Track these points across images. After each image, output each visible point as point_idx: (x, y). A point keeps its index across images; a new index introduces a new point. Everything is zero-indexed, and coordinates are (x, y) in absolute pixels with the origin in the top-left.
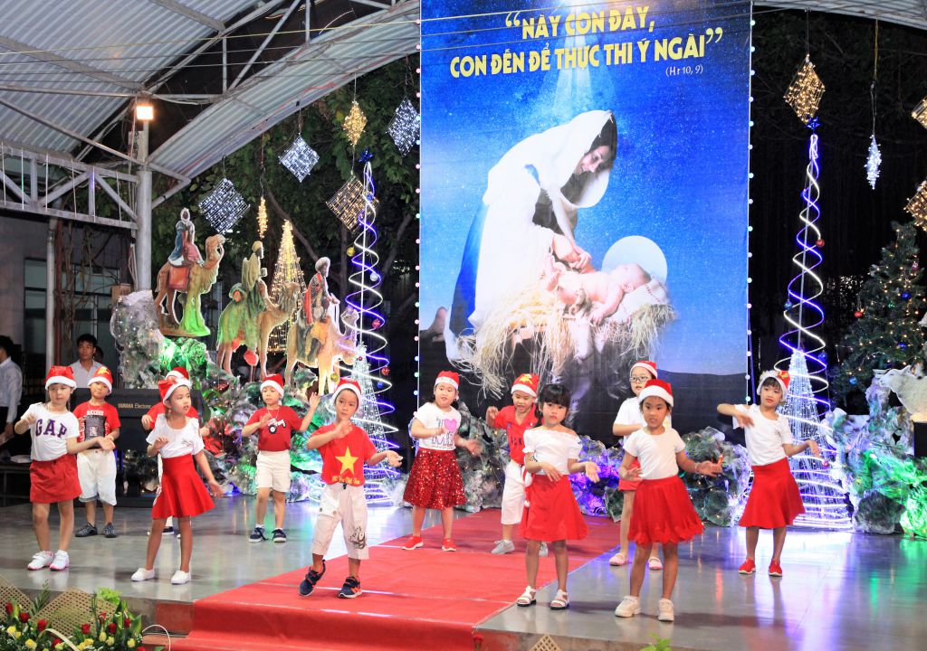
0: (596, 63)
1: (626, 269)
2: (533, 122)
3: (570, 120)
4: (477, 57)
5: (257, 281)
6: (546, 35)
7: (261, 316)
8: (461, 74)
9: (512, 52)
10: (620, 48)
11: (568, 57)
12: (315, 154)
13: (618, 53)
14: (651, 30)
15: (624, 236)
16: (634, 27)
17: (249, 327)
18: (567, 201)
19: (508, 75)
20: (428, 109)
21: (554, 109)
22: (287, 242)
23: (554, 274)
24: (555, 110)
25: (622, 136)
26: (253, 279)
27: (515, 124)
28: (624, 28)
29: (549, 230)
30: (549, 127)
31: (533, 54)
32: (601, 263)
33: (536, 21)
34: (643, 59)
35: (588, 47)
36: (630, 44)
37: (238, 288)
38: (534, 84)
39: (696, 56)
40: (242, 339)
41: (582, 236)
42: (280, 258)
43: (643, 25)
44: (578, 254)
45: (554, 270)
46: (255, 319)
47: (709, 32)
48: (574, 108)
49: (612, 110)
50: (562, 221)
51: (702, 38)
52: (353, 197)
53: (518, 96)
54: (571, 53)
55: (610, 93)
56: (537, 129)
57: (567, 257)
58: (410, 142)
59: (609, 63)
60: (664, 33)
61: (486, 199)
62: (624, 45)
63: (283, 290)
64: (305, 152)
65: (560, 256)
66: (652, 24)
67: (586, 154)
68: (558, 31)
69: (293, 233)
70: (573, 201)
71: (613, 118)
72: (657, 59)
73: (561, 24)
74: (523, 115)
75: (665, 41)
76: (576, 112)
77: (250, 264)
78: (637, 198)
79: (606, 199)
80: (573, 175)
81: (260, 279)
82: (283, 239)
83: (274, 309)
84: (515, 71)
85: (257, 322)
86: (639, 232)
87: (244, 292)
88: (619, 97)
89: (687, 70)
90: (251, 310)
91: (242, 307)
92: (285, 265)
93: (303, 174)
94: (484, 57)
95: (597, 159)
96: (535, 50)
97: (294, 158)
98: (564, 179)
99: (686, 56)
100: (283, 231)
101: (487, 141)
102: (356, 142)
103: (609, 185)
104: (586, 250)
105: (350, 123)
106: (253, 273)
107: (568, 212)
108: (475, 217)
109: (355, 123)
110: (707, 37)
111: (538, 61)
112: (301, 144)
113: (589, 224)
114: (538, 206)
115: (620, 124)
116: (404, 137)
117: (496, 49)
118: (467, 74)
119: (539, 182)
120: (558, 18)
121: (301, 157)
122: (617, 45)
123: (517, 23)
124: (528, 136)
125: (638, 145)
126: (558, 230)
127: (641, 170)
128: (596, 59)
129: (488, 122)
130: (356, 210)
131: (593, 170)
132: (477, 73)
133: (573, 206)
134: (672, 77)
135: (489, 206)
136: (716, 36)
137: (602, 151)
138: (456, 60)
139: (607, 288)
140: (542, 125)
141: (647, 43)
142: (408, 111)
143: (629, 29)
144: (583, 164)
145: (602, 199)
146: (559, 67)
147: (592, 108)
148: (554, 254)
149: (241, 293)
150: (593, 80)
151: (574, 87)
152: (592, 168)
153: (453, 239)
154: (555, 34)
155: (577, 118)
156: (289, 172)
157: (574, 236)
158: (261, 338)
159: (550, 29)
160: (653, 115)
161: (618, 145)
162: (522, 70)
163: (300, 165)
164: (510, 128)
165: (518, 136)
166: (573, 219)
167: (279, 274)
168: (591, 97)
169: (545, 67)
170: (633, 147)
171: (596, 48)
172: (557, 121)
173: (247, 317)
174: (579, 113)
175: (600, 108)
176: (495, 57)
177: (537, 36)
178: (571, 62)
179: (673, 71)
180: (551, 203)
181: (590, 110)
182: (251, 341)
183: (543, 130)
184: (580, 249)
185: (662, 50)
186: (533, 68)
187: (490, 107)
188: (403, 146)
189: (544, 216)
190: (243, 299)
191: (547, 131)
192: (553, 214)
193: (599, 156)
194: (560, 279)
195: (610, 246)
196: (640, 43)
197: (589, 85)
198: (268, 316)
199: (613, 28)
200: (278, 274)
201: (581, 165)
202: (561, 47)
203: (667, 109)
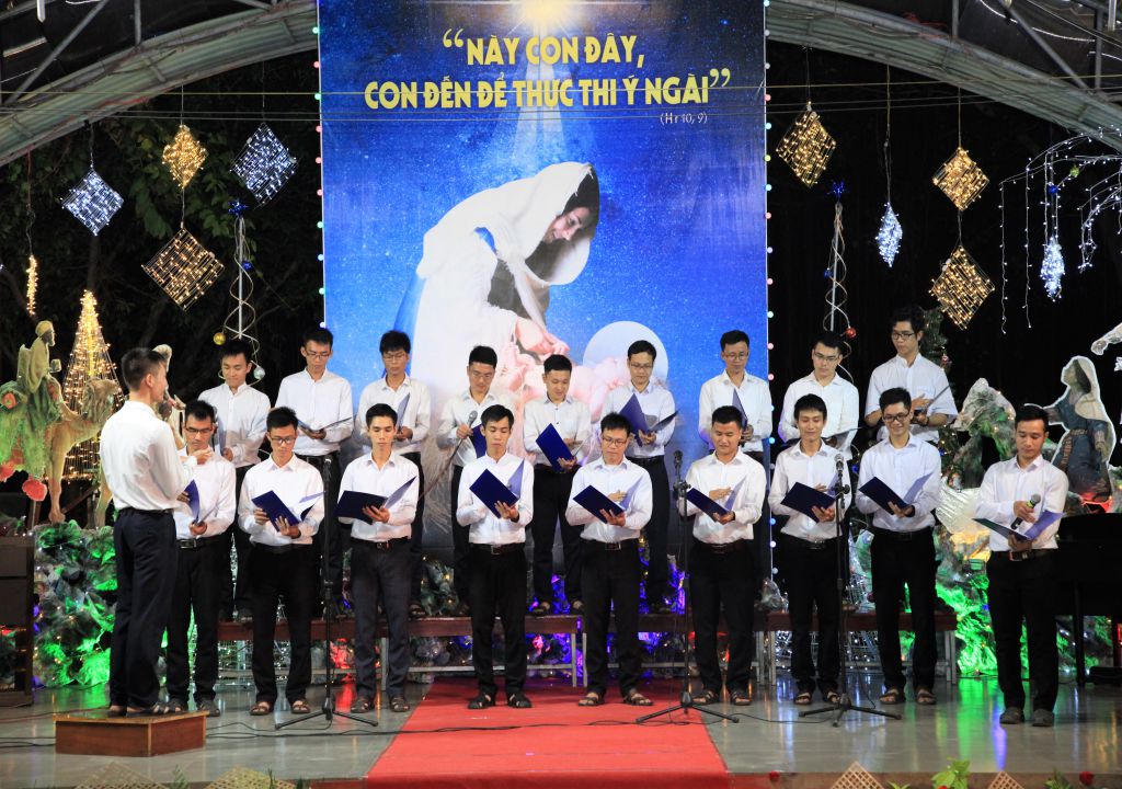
0: (568, 102)
1: (615, 363)
2: (485, 173)
3: (536, 173)
4: (403, 84)
5: (44, 379)
6: (501, 62)
7: (51, 428)
8: (380, 105)
9: (453, 80)
10: (601, 86)
11: (531, 93)
12: (117, 196)
13: (597, 93)
14: (640, 65)
15: (611, 322)
16: (618, 60)
17: (32, 443)
18: (534, 277)
19: (448, 109)
20: (333, 148)
21: (513, 157)
22: (89, 321)
23: (519, 370)
24: (514, 159)
25: (606, 196)
26: (38, 375)
27: (458, 173)
28: (604, 60)
29: (511, 312)
30: (507, 180)
31: (483, 85)
32: (582, 355)
33: (486, 44)
34: (631, 101)
35: (558, 81)
36: (613, 82)
37: (10, 389)
38: (486, 125)
39: (698, 101)
40: (18, 462)
41: (556, 320)
42: (78, 345)
43: (629, 59)
44: (551, 344)
45: (519, 364)
46: (41, 433)
47: (714, 72)
48: (541, 158)
49: (592, 164)
50: (527, 300)
51: (705, 80)
52: (185, 258)
53: (464, 138)
54: (534, 88)
55: (588, 141)
56: (492, 181)
57: (536, 347)
58: (272, 186)
59: (586, 102)
60: (656, 71)
61: (422, 270)
62: (605, 82)
63: (90, 390)
64: (101, 192)
65: (527, 346)
66: (641, 58)
67: (558, 217)
68: (517, 58)
69: (97, 309)
70: (542, 276)
71: (593, 173)
72: (648, 101)
73: (520, 50)
74: (471, 163)
75: (658, 81)
76: (544, 163)
77: (31, 353)
78: (628, 274)
79: (586, 274)
80: (542, 242)
81: (49, 377)
82: (83, 319)
83: (74, 418)
84: (458, 105)
85: (46, 437)
86: (632, 318)
87: (20, 394)
88: (601, 147)
89: (687, 118)
90: (35, 420)
91: (16, 416)
92: (86, 354)
93: (98, 225)
94: (414, 85)
95: (573, 223)
96: (486, 80)
97: (85, 201)
98: (530, 248)
99: (685, 101)
100: (81, 307)
101: (420, 196)
102: (186, 182)
103: (590, 258)
104: (561, 339)
105: (174, 155)
106: (38, 367)
107: (536, 290)
108: (407, 292)
109: (184, 155)
110: (711, 80)
111: (489, 94)
112: (95, 181)
113: (565, 306)
114: (495, 281)
115: (602, 180)
116: (262, 178)
117: (430, 75)
118: (390, 105)
119: (495, 251)
120: (516, 41)
121: (95, 199)
122: (596, 82)
123: (459, 43)
124: (478, 191)
125: (627, 208)
126: (523, 313)
127: (632, 239)
128: (568, 95)
129: (422, 171)
130: (189, 277)
131: (568, 238)
132: (404, 105)
133: (543, 283)
134: (669, 126)
135: (424, 281)
136: (722, 79)
137: (579, 213)
138: (373, 85)
139: (591, 389)
140: (498, 178)
141: (635, 81)
142: (268, 144)
143: (611, 62)
144: (554, 230)
145: (581, 275)
146: (519, 103)
147: (563, 157)
148: (518, 343)
149: (16, 396)
150: (565, 124)
151: (540, 131)
152: (568, 235)
153: (375, 323)
154: (512, 61)
155: (544, 171)
156: (77, 222)
157: (544, 321)
158: (52, 460)
159: (505, 54)
160: (645, 171)
161: (601, 207)
162: (469, 106)
163: (94, 211)
164: (453, 179)
165: (466, 191)
166: (544, 298)
167: (76, 367)
168: (564, 144)
169: (500, 103)
170: (621, 210)
171: (568, 83)
172: (518, 174)
173: (27, 430)
174: (548, 165)
175: (576, 160)
176: (429, 86)
177: (488, 62)
178: (534, 98)
179: (669, 118)
180: (512, 278)
181: (562, 161)
182: (34, 465)
183: (498, 185)
184: (553, 338)
185: (655, 91)
186: (483, 103)
187: (424, 151)
188: (262, 191)
189: (503, 293)
190: (20, 404)
191: (504, 186)
192: (515, 291)
193: (576, 220)
194: (527, 375)
195: (593, 333)
196: (626, 81)
197: (560, 129)
198: (65, 429)
199: (591, 59)
200: (74, 369)
201: (552, 230)
202: (522, 78)
203: (662, 165)
